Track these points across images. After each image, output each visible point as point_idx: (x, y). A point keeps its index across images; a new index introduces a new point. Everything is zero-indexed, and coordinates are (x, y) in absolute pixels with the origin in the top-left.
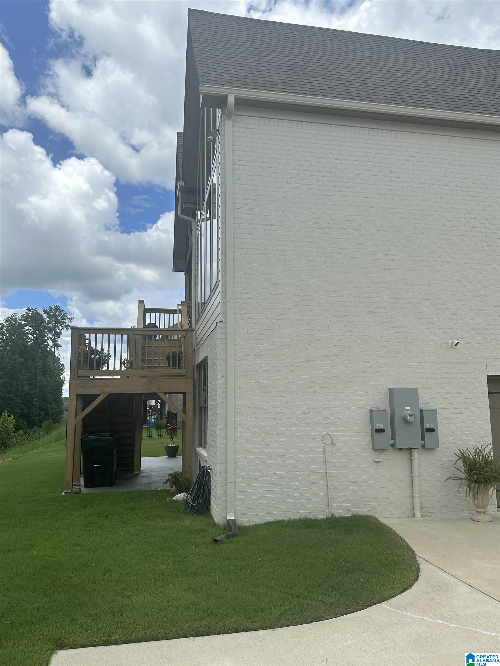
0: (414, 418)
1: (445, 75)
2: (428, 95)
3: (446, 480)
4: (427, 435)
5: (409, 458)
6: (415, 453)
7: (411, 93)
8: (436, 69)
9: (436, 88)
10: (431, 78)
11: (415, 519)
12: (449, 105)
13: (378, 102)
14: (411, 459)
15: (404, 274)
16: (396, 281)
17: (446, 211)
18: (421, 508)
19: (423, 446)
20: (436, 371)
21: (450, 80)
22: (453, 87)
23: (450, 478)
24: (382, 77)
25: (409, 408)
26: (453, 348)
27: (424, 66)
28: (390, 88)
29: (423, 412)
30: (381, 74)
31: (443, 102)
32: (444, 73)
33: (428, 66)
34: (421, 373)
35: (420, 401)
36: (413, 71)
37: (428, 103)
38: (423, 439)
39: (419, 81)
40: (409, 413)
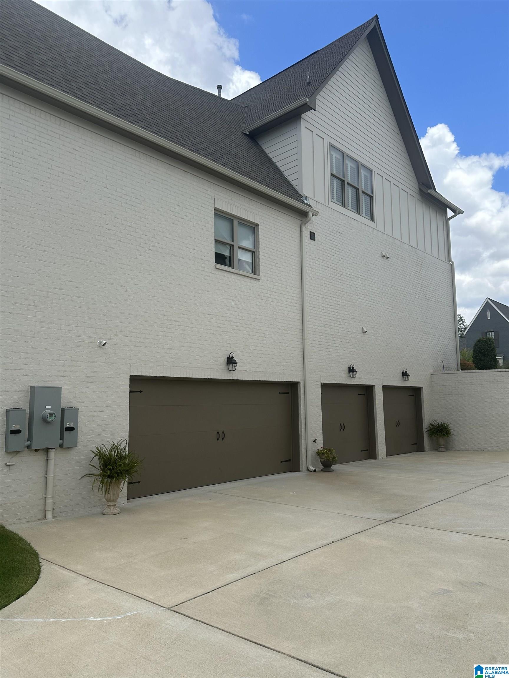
0: (54, 417)
1: (115, 80)
2: (96, 93)
3: (81, 478)
4: (66, 434)
5: (45, 458)
6: (52, 453)
7: (80, 85)
8: (108, 71)
9: (105, 89)
10: (102, 77)
11: (46, 520)
12: (115, 111)
13: (44, 82)
14: (47, 460)
15: (58, 269)
16: (48, 274)
17: (105, 214)
18: (54, 509)
19: (61, 446)
20: (82, 370)
21: (121, 87)
22: (121, 94)
23: (86, 475)
24: (51, 57)
25: (50, 407)
26: (100, 348)
27: (97, 63)
28: (59, 72)
29: (64, 411)
30: (51, 54)
31: (111, 106)
32: (116, 78)
33: (101, 66)
34: (66, 371)
35: (63, 400)
36: (85, 64)
37: (96, 102)
38: (62, 438)
39: (90, 76)
40: (49, 412)
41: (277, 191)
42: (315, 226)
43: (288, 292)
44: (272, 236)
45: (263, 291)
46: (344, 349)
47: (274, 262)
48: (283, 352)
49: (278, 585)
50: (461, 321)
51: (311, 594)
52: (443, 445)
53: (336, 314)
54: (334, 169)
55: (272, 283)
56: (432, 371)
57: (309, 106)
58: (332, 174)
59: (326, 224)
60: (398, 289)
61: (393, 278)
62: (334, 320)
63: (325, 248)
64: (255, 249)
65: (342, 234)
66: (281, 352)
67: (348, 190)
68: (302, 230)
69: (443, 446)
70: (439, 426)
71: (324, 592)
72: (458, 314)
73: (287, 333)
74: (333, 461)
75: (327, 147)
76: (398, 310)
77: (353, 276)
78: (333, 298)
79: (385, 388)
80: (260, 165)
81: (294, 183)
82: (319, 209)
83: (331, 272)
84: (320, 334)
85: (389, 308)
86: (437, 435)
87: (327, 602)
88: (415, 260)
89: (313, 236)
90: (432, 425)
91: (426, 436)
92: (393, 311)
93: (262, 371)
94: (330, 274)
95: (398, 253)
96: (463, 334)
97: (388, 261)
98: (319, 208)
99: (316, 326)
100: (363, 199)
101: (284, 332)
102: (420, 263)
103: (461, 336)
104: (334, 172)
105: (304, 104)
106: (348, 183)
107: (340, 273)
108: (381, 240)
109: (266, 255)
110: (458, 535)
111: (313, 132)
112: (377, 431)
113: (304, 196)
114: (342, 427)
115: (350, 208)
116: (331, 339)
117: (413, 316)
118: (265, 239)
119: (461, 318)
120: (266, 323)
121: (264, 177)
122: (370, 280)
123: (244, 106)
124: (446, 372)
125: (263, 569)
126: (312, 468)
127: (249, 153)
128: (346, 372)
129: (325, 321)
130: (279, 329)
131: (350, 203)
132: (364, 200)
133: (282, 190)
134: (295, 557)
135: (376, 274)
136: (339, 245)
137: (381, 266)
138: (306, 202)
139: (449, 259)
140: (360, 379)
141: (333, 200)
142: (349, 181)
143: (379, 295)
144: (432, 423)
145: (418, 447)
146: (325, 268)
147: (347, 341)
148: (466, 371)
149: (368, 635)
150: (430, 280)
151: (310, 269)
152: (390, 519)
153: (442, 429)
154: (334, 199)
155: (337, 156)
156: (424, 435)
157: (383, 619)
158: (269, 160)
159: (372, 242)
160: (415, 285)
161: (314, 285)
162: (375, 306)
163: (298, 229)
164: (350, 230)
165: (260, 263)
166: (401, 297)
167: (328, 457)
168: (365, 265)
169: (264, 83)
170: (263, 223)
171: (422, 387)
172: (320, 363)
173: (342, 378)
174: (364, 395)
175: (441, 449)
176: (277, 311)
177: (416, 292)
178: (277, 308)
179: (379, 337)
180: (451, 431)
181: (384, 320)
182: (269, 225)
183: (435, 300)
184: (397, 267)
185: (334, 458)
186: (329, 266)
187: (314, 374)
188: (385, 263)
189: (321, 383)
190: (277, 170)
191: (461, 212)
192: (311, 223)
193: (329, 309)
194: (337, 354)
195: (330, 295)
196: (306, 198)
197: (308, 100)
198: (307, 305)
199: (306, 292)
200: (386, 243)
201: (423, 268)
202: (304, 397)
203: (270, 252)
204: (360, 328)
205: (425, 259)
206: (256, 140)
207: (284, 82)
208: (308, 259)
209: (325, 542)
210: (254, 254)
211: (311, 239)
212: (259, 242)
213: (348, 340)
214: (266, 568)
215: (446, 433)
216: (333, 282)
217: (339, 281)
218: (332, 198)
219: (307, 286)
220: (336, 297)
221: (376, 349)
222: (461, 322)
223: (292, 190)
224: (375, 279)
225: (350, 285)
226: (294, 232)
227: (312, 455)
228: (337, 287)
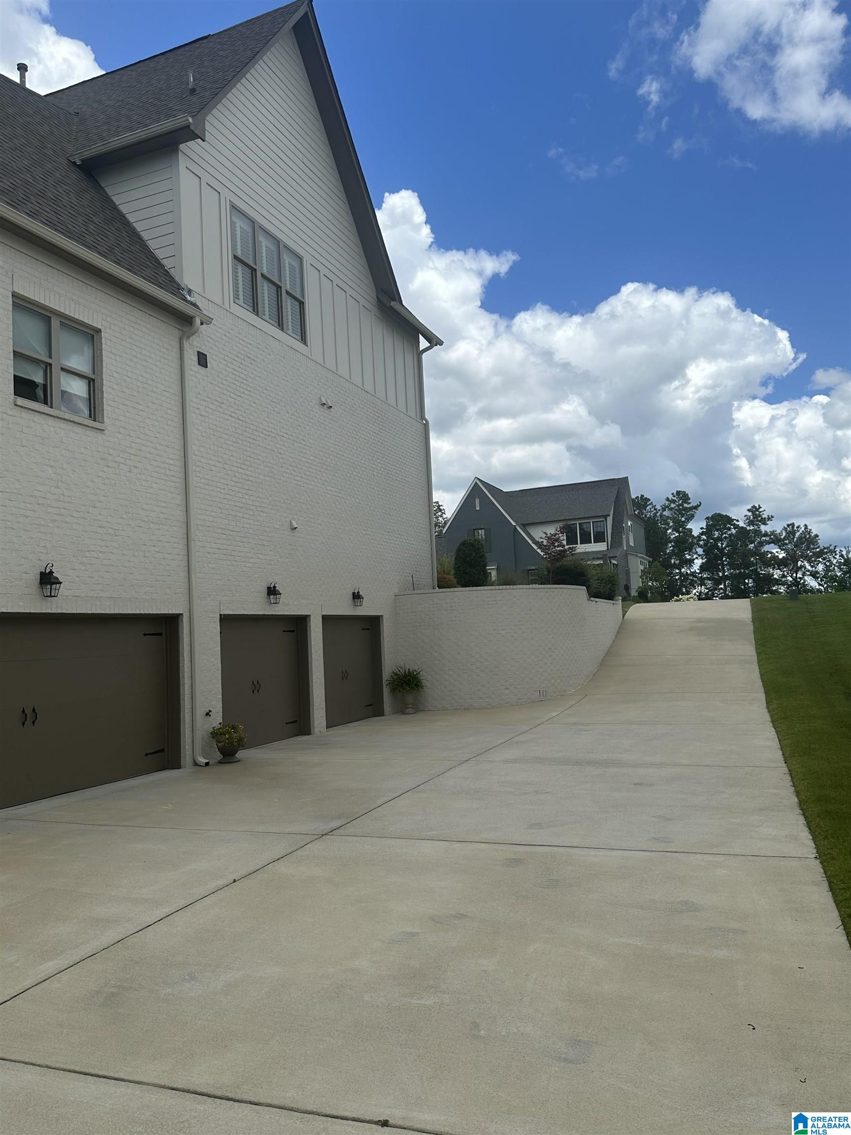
41: (135, 274)
42: (206, 343)
43: (158, 455)
44: (127, 354)
45: (111, 451)
46: (260, 556)
47: (131, 401)
48: (151, 563)
49: (138, 968)
50: (440, 511)
51: (197, 975)
52: (411, 704)
53: (247, 497)
54: (239, 247)
55: (128, 437)
56: (396, 591)
57: (193, 131)
58: (234, 256)
59: (226, 341)
60: (347, 459)
61: (338, 440)
62: (242, 508)
63: (224, 382)
64: (94, 374)
65: (254, 360)
66: (147, 561)
67: (263, 286)
68: (183, 347)
69: (410, 706)
70: (405, 675)
71: (218, 968)
72: (434, 501)
73: (159, 529)
74: (239, 745)
75: (226, 208)
76: (346, 493)
77: (273, 435)
78: (240, 469)
79: (325, 618)
80: (102, 222)
81: (168, 264)
82: (213, 314)
83: (237, 425)
84: (219, 531)
85: (333, 489)
86: (403, 689)
87: (223, 982)
88: (371, 415)
89: (202, 360)
90: (396, 674)
91: (386, 691)
92: (339, 495)
93: (110, 596)
94: (236, 428)
95: (346, 401)
96: (441, 531)
97: (330, 413)
98: (213, 312)
99: (211, 516)
100: (289, 305)
101: (152, 526)
102: (379, 419)
103: (440, 535)
104: (239, 253)
105: (184, 125)
106: (262, 274)
107: (252, 427)
108: (318, 376)
109: (115, 386)
110: (429, 844)
111: (200, 178)
112: (312, 690)
113: (185, 288)
114: (256, 687)
115: (267, 317)
116: (238, 539)
117: (369, 504)
118: (113, 357)
119: (439, 506)
120: (117, 511)
121: (112, 246)
122: (302, 442)
123: (71, 110)
124: (415, 592)
125: (111, 944)
126: (202, 760)
127: (81, 199)
128: (263, 595)
129: (227, 509)
130: (142, 521)
131: (267, 309)
132: (289, 307)
133: (144, 272)
134: (169, 915)
135: (311, 433)
136: (250, 380)
137: (319, 420)
138: (189, 298)
139: (423, 417)
140: (287, 607)
141: (237, 301)
142: (265, 272)
143: (317, 468)
144: (396, 671)
145: (375, 710)
146: (227, 417)
147: (265, 543)
148: (444, 590)
149: (289, 1025)
150: (395, 448)
151: (200, 416)
152: (329, 830)
153: (409, 680)
154: (238, 299)
155: (242, 226)
156: (384, 691)
157: (314, 995)
158: (120, 217)
159: (303, 379)
160: (372, 454)
161: (206, 446)
162: (310, 486)
163: (176, 345)
164: (268, 356)
165: (105, 400)
166: (351, 472)
167: (230, 738)
168: (293, 417)
169: (110, 75)
170: (110, 328)
171: (382, 616)
172: (219, 580)
173: (256, 606)
174: (293, 631)
175: (408, 710)
176: (139, 489)
177: (374, 466)
178: (138, 484)
179: (318, 536)
180: (423, 681)
181: (325, 509)
182: (121, 334)
183: (402, 479)
184: (344, 424)
185: (240, 740)
186: (233, 415)
187: (208, 599)
188: (326, 415)
189: (221, 615)
190: (135, 236)
191: (440, 343)
192: (199, 337)
193: (234, 489)
194: (247, 565)
195: (235, 464)
196: (190, 292)
197: (191, 120)
198: (193, 480)
199: (191, 458)
200: (327, 383)
201: (383, 428)
202: (189, 639)
203: (125, 381)
204: (286, 521)
205: (387, 413)
206: (96, 178)
207: (147, 81)
208: (194, 400)
209: (221, 882)
210: (93, 383)
211: (199, 364)
212: (102, 361)
213: (266, 541)
214: (117, 941)
215: (417, 686)
216: (240, 442)
217: (251, 440)
218: (236, 296)
219: (194, 447)
220: (246, 467)
221: (312, 556)
222: (440, 513)
223: (164, 276)
224: (310, 441)
225: (268, 449)
226: (168, 349)
227: (202, 738)
228: (246, 451)
